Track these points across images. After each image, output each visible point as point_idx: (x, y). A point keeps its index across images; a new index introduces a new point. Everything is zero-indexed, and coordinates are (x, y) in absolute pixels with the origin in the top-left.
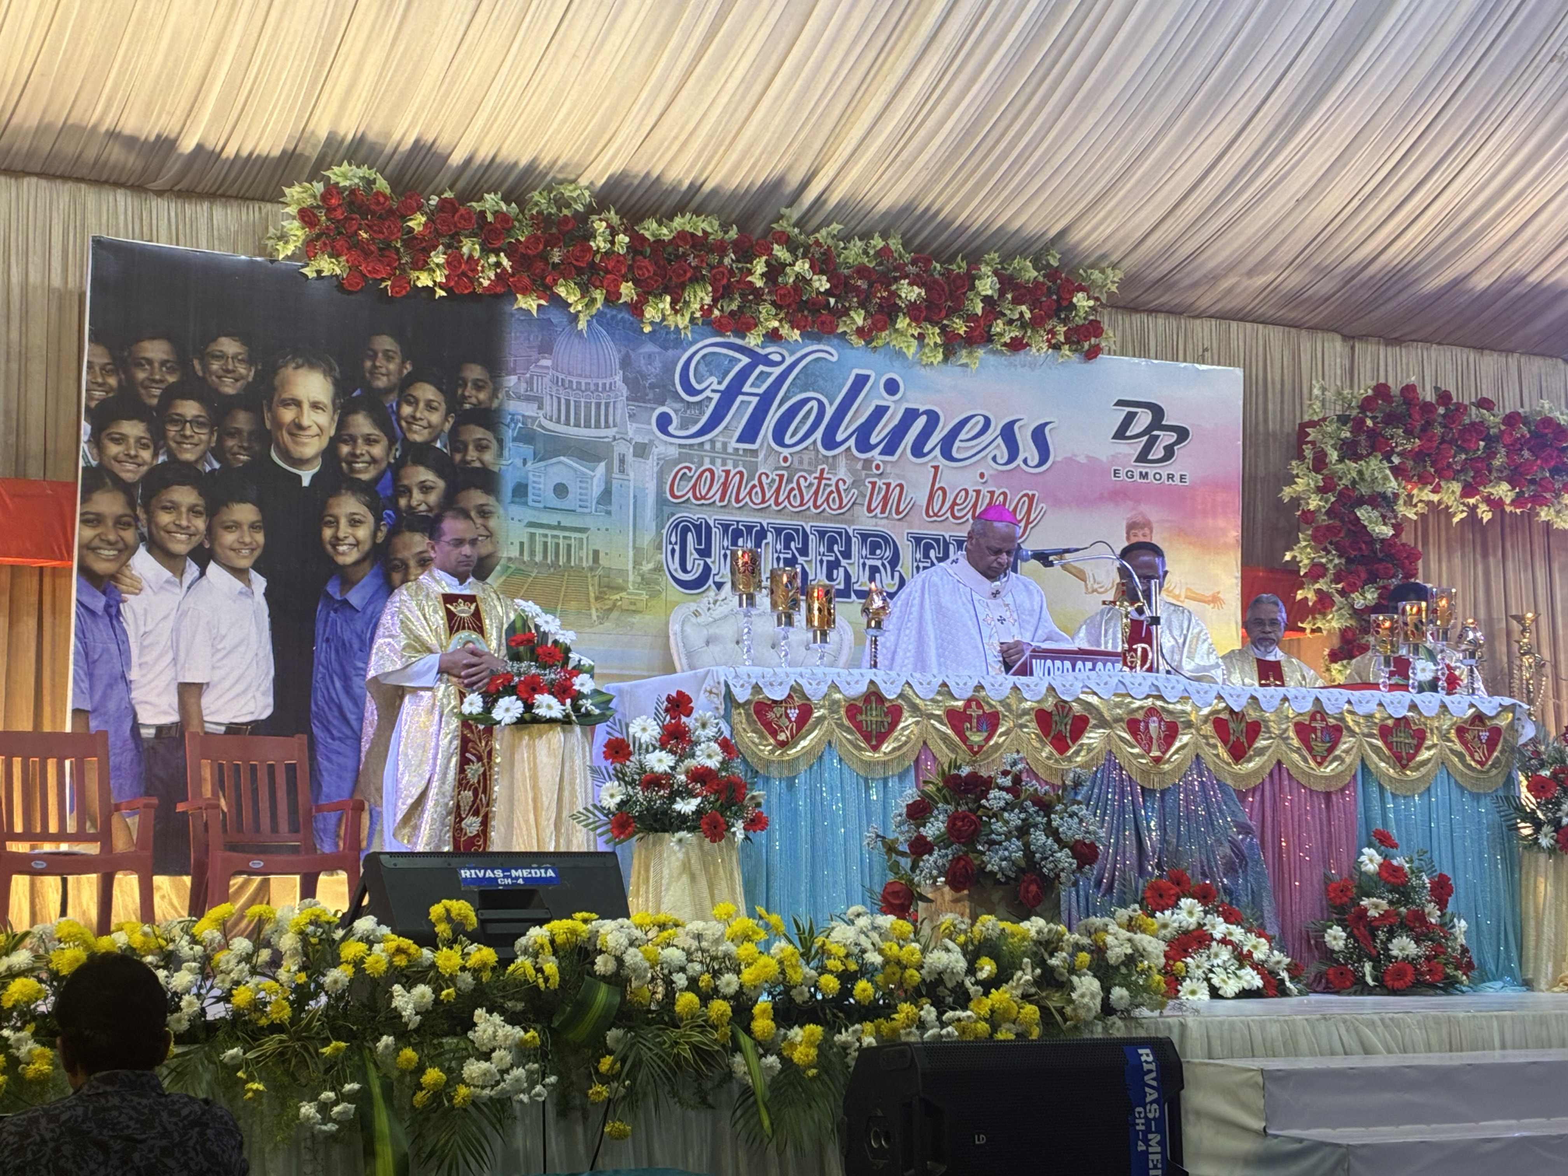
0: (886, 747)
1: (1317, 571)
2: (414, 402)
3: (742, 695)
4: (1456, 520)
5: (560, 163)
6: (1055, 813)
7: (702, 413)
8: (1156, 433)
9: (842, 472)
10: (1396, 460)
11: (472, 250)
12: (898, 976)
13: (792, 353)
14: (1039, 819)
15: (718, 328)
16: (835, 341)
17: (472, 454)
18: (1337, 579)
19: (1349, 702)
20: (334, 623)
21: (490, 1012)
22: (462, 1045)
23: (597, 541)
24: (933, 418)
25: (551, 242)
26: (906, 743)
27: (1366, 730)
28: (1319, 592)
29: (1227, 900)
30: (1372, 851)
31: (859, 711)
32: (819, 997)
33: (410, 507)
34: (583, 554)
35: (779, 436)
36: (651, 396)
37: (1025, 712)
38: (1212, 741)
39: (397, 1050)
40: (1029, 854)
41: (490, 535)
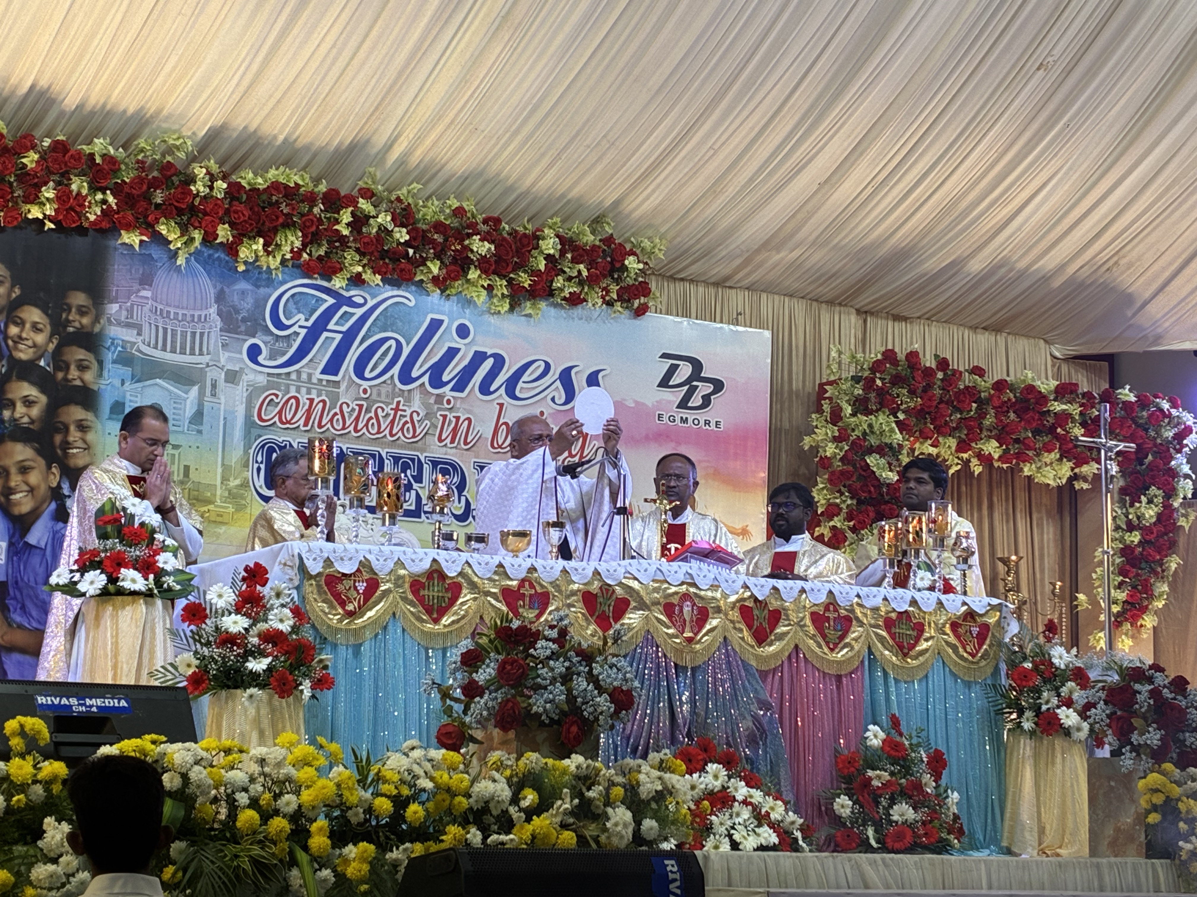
0: (446, 620)
1: (832, 511)
2: (21, 323)
3: (315, 567)
4: (951, 472)
5: (165, 112)
6: (597, 662)
7: (290, 346)
8: (695, 383)
9: (416, 404)
10: (901, 416)
11: (80, 187)
12: (447, 802)
13: (373, 296)
14: (582, 668)
15: (307, 270)
16: (413, 288)
17: (74, 373)
18: (849, 518)
19: (858, 596)
21: (59, 821)
22: (31, 852)
23: (189, 458)
24: (499, 361)
25: (155, 184)
26: (463, 617)
27: (873, 622)
28: (834, 528)
29: (748, 767)
30: (876, 728)
31: (422, 586)
32: (374, 823)
33: (13, 419)
34: (175, 468)
35: (359, 370)
36: (243, 328)
37: (573, 593)
38: (738, 626)
40: (571, 698)
41: (88, 448)
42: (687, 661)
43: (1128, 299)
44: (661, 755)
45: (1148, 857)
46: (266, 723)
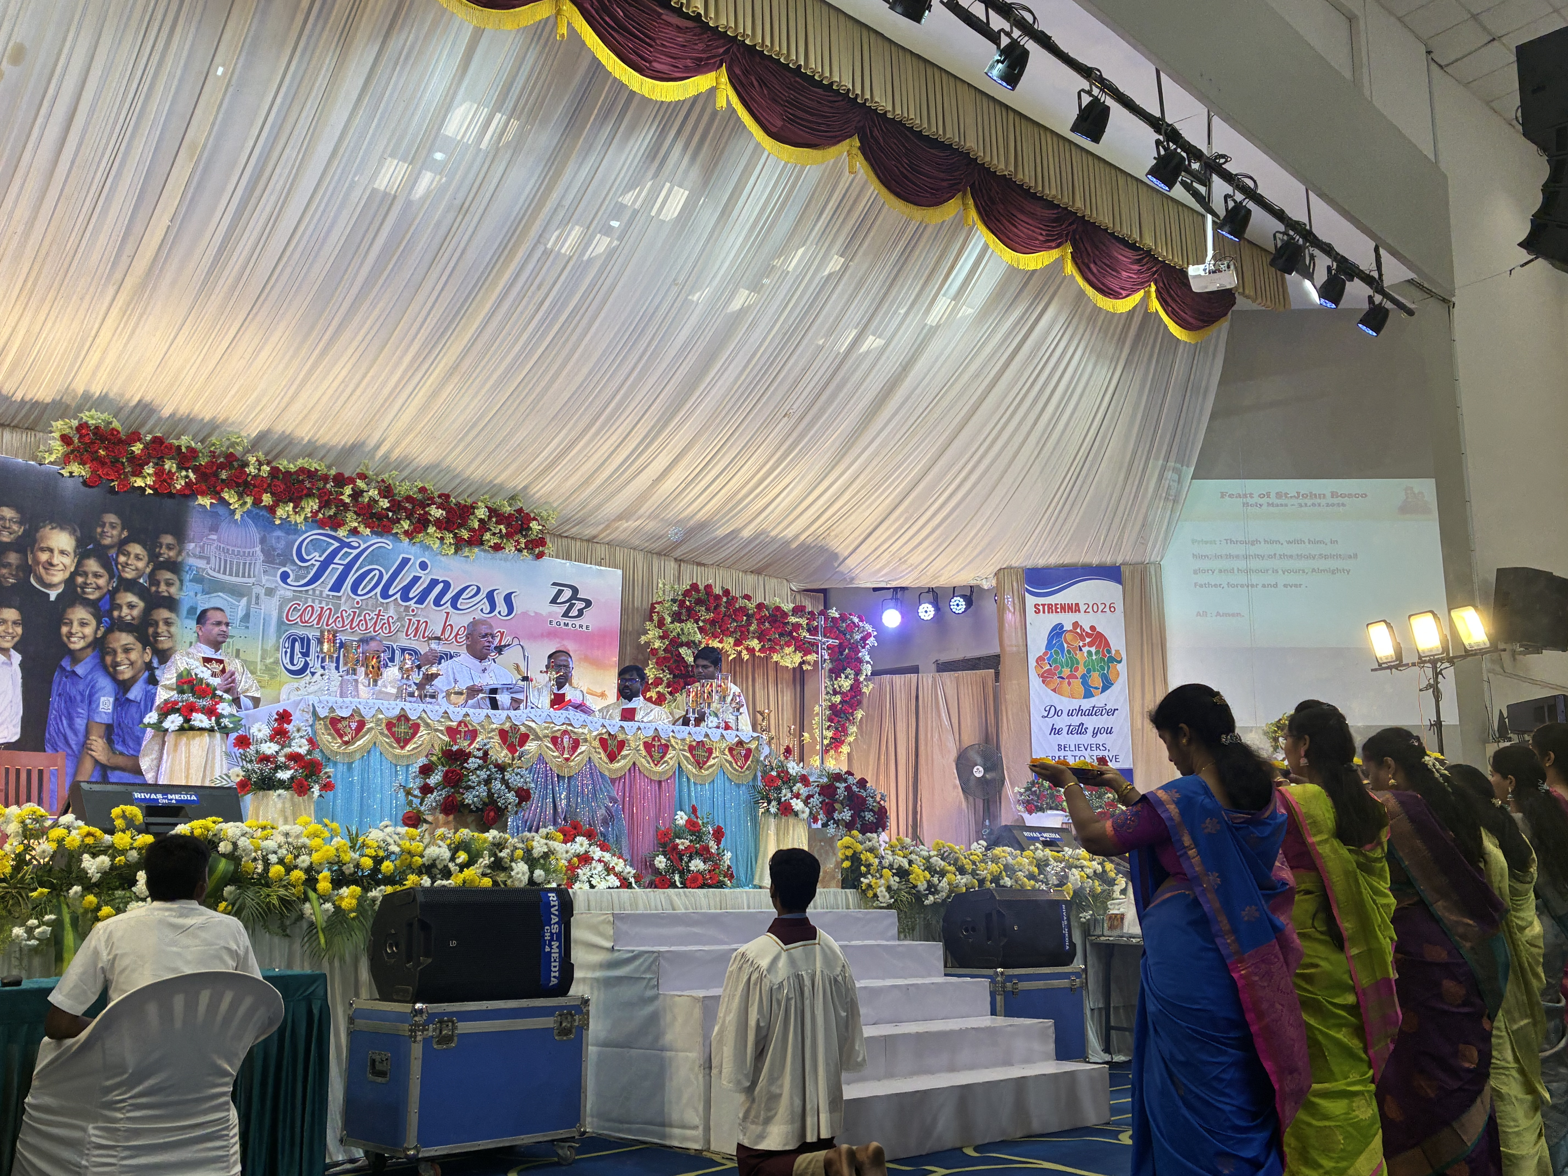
0: (409, 747)
1: (658, 682)
2: (128, 554)
3: (323, 713)
5: (230, 421)
6: (508, 772)
7: (309, 573)
8: (574, 601)
9: (391, 612)
10: (701, 624)
11: (171, 467)
12: (409, 860)
13: (365, 542)
14: (498, 775)
15: (322, 524)
16: (391, 537)
17: (163, 587)
18: (668, 686)
19: (673, 732)
20: (65, 684)
22: (128, 895)
24: (447, 585)
25: (222, 466)
26: (421, 745)
27: (681, 747)
28: (658, 692)
29: (602, 839)
30: (682, 813)
31: (394, 725)
32: (360, 874)
33: (120, 617)
35: (354, 589)
36: (278, 561)
37: (493, 730)
38: (598, 750)
39: (83, 896)
40: (490, 794)
41: (171, 636)
42: (566, 773)
43: (834, 556)
44: (547, 830)
45: (843, 888)
46: (289, 812)
